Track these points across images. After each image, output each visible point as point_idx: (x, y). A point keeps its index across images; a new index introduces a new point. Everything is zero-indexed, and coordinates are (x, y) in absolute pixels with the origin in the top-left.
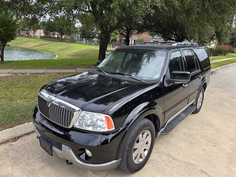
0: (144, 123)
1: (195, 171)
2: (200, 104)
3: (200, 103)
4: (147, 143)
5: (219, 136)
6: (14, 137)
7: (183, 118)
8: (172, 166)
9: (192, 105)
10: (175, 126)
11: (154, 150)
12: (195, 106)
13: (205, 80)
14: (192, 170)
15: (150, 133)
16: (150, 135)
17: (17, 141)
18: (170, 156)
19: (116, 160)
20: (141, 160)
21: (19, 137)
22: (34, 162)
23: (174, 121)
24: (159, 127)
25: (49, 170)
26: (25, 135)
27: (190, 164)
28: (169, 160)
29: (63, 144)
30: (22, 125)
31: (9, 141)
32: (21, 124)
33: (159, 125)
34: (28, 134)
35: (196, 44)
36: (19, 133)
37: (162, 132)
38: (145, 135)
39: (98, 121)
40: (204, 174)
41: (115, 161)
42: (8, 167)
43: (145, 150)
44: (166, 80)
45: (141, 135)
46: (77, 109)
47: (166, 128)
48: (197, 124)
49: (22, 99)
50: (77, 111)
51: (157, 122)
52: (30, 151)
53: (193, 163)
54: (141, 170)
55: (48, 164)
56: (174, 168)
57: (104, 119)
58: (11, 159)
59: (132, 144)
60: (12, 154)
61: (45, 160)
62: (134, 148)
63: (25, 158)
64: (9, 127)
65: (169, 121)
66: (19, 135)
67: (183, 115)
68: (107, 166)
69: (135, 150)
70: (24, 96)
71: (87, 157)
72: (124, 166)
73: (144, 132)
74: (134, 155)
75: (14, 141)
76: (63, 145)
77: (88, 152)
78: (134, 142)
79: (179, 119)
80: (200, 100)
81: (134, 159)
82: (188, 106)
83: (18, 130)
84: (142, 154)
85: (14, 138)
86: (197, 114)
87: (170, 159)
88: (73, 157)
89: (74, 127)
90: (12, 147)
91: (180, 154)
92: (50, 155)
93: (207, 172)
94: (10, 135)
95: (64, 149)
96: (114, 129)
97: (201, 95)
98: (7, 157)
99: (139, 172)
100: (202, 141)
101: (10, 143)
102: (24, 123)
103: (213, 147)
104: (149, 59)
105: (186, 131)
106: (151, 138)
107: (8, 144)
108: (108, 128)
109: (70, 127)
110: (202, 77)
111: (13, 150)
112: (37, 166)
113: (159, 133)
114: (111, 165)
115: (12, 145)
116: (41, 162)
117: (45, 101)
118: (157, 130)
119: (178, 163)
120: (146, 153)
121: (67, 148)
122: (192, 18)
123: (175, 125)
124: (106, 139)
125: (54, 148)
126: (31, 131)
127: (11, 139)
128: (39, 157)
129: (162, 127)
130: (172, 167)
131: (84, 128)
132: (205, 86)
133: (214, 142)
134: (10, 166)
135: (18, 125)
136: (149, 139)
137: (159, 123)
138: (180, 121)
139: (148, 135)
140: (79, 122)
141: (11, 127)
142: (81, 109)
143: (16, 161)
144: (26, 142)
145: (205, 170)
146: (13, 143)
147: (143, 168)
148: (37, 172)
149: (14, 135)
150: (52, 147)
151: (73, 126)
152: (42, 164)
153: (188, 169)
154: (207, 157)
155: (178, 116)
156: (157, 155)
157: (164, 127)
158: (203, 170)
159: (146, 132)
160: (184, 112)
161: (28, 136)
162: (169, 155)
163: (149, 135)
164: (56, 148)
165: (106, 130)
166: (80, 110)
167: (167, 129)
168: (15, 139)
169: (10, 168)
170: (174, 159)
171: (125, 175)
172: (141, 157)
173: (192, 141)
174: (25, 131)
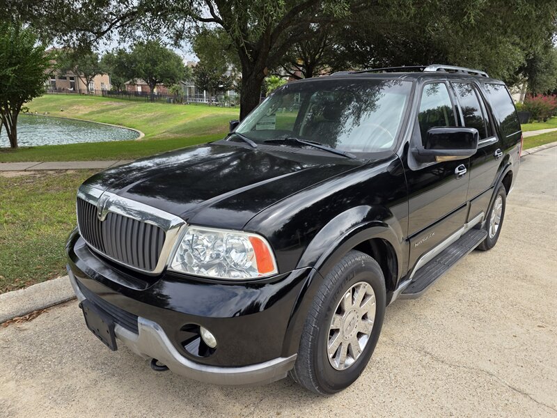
0: (357, 262)
1: (495, 390)
2: (496, 227)
3: (496, 224)
4: (364, 317)
5: (551, 304)
6: (26, 311)
7: (457, 259)
8: (432, 376)
9: (477, 227)
10: (437, 276)
11: (381, 338)
12: (484, 231)
13: (508, 165)
14: (486, 388)
15: (371, 291)
16: (373, 296)
17: (34, 320)
18: (427, 353)
19: (282, 356)
20: (350, 361)
21: (40, 311)
22: (74, 369)
23: (433, 265)
24: (395, 276)
25: (110, 388)
26: (55, 305)
27: (479, 371)
28: (424, 363)
29: (142, 316)
30: (49, 281)
31: (16, 320)
32: (48, 279)
33: (395, 270)
34: (63, 303)
35: (484, 73)
36: (40, 301)
37: (403, 292)
38: (359, 295)
39: (233, 254)
41: (280, 360)
42: (8, 381)
43: (359, 335)
44: (413, 153)
45: (348, 295)
46: (175, 220)
47: (412, 283)
48: (490, 274)
49: (51, 225)
50: (173, 227)
51: (390, 264)
52: (67, 342)
53: (488, 369)
54: (352, 387)
55: (110, 373)
57: (248, 245)
58: (15, 362)
59: (325, 318)
60: (19, 349)
61: (103, 364)
62: (332, 327)
63: (51, 361)
64: (17, 286)
65: (420, 263)
66: (40, 306)
67: (454, 251)
68: (260, 372)
69: (333, 332)
70: (59, 217)
71: (204, 348)
72: (306, 374)
73: (357, 287)
74: (332, 346)
75: (27, 320)
76: (140, 320)
77: (208, 336)
78: (330, 309)
79: (443, 261)
80: (495, 217)
81: (331, 356)
82: (468, 229)
83: (37, 294)
84: (352, 345)
85: (26, 314)
86: (489, 252)
87: (427, 359)
88: (167, 348)
89: (168, 269)
90: (22, 335)
91: (451, 347)
92: (111, 348)
93: (527, 391)
94: (16, 305)
95: (144, 328)
96: (275, 271)
97: (498, 205)
98: (7, 357)
99: (345, 391)
100: (508, 316)
101: (17, 325)
102: (54, 276)
103: (538, 329)
104: (359, 117)
105: (463, 292)
106: (374, 304)
107: (11, 328)
108: (260, 270)
109: (158, 270)
110: (501, 155)
111: (23, 340)
112: (81, 378)
113: (396, 293)
114: (271, 369)
115: (21, 330)
116: (93, 368)
117: (94, 206)
118: (391, 286)
119: (449, 370)
120: (363, 343)
121: (152, 326)
122: (469, 18)
123: (436, 274)
124: (253, 303)
125: (120, 330)
127: (19, 314)
128: (88, 358)
129: (403, 279)
130: (433, 379)
131: (196, 271)
132: (507, 181)
133: (539, 316)
134: (13, 379)
135: (37, 281)
136: (370, 307)
137: (395, 267)
138: (449, 266)
139: (366, 296)
140: (182, 257)
141: (21, 288)
142: (186, 221)
143: (28, 366)
144: (56, 322)
145: (523, 387)
146: (25, 325)
147: (356, 382)
148: (79, 394)
149: (28, 306)
150: (114, 326)
151: (166, 267)
152: (94, 375)
153: (475, 384)
154: (525, 353)
155: (443, 253)
156: (392, 350)
157: (408, 279)
158: (516, 386)
159: (362, 286)
160: (456, 244)
161: (65, 308)
162: (422, 350)
163: (371, 295)
164: (123, 329)
165: (255, 275)
166: (181, 224)
167: (415, 285)
168: (30, 316)
169: (12, 384)
170: (437, 360)
171: (307, 400)
172: (349, 353)
173: (482, 315)
174: (54, 297)
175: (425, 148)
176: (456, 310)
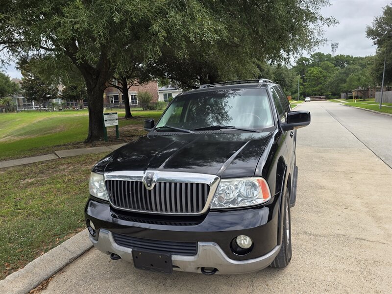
1: (351, 242)
6: (37, 283)
8: (321, 244)
14: (347, 242)
17: (48, 288)
18: (310, 234)
19: (278, 245)
21: (47, 281)
26: (56, 273)
27: (338, 235)
29: (200, 241)
31: (33, 292)
32: (34, 257)
34: (61, 270)
36: (43, 274)
40: (363, 241)
46: (212, 178)
53: (341, 233)
56: (326, 245)
64: (13, 269)
66: (46, 277)
75: (42, 289)
76: (200, 244)
83: (37, 269)
85: (38, 285)
87: (312, 237)
89: (211, 208)
93: (364, 238)
96: (269, 198)
100: (329, 207)
102: (38, 254)
108: (264, 197)
109: (205, 210)
119: (326, 239)
121: (212, 245)
123: (295, 192)
126: (63, 263)
127: (32, 287)
133: (341, 204)
135: (27, 261)
141: (17, 269)
142: (220, 176)
144: (68, 283)
149: (36, 279)
151: (209, 207)
153: (341, 242)
154: (349, 222)
158: (359, 237)
161: (64, 274)
162: (306, 233)
168: (42, 286)
170: (317, 236)
173: (318, 210)
174: (52, 268)
175: (287, 123)
176: (305, 210)
